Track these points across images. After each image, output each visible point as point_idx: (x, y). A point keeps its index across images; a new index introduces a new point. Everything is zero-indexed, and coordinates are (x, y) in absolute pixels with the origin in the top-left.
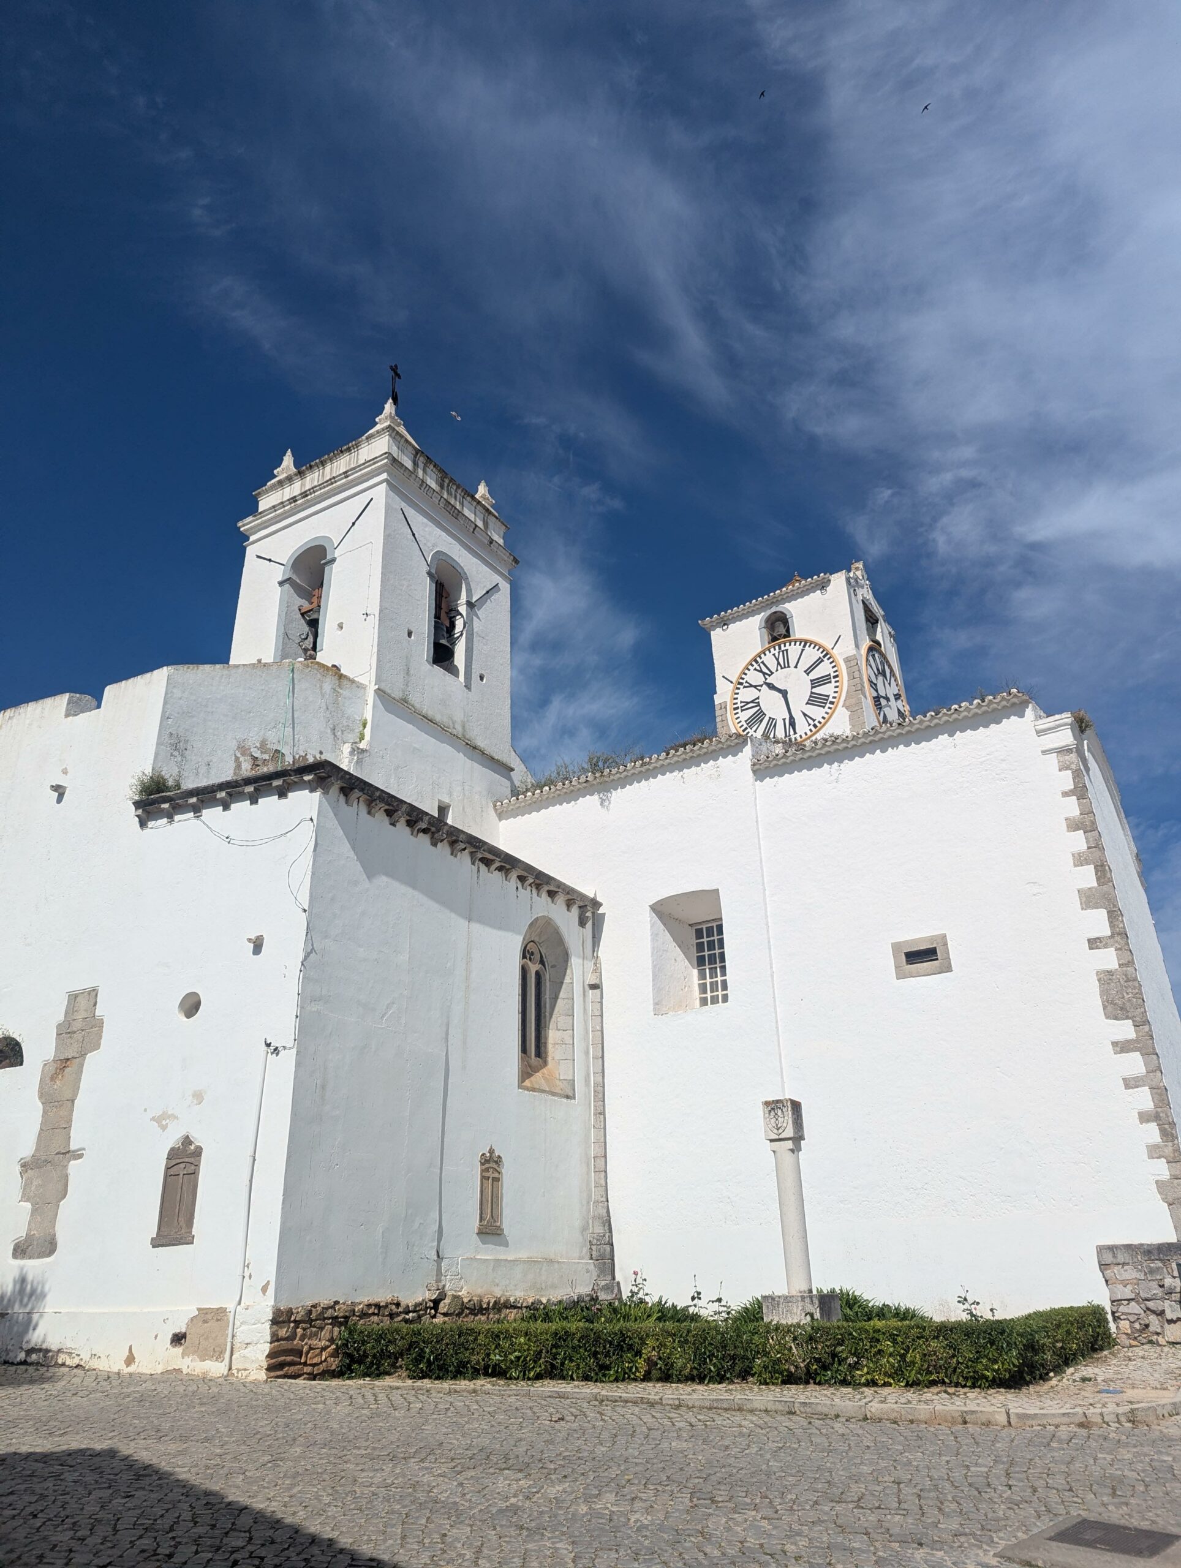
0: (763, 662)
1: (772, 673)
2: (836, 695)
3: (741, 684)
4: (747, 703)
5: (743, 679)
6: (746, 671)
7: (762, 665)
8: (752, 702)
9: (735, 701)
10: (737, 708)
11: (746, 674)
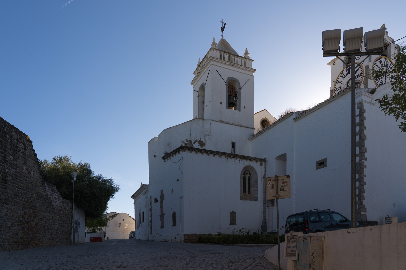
0: (343, 74)
1: (345, 76)
2: (361, 80)
3: (337, 82)
4: (338, 88)
5: (337, 80)
6: (338, 78)
7: (343, 75)
8: (339, 88)
9: (335, 88)
10: (335, 90)
11: (338, 79)
